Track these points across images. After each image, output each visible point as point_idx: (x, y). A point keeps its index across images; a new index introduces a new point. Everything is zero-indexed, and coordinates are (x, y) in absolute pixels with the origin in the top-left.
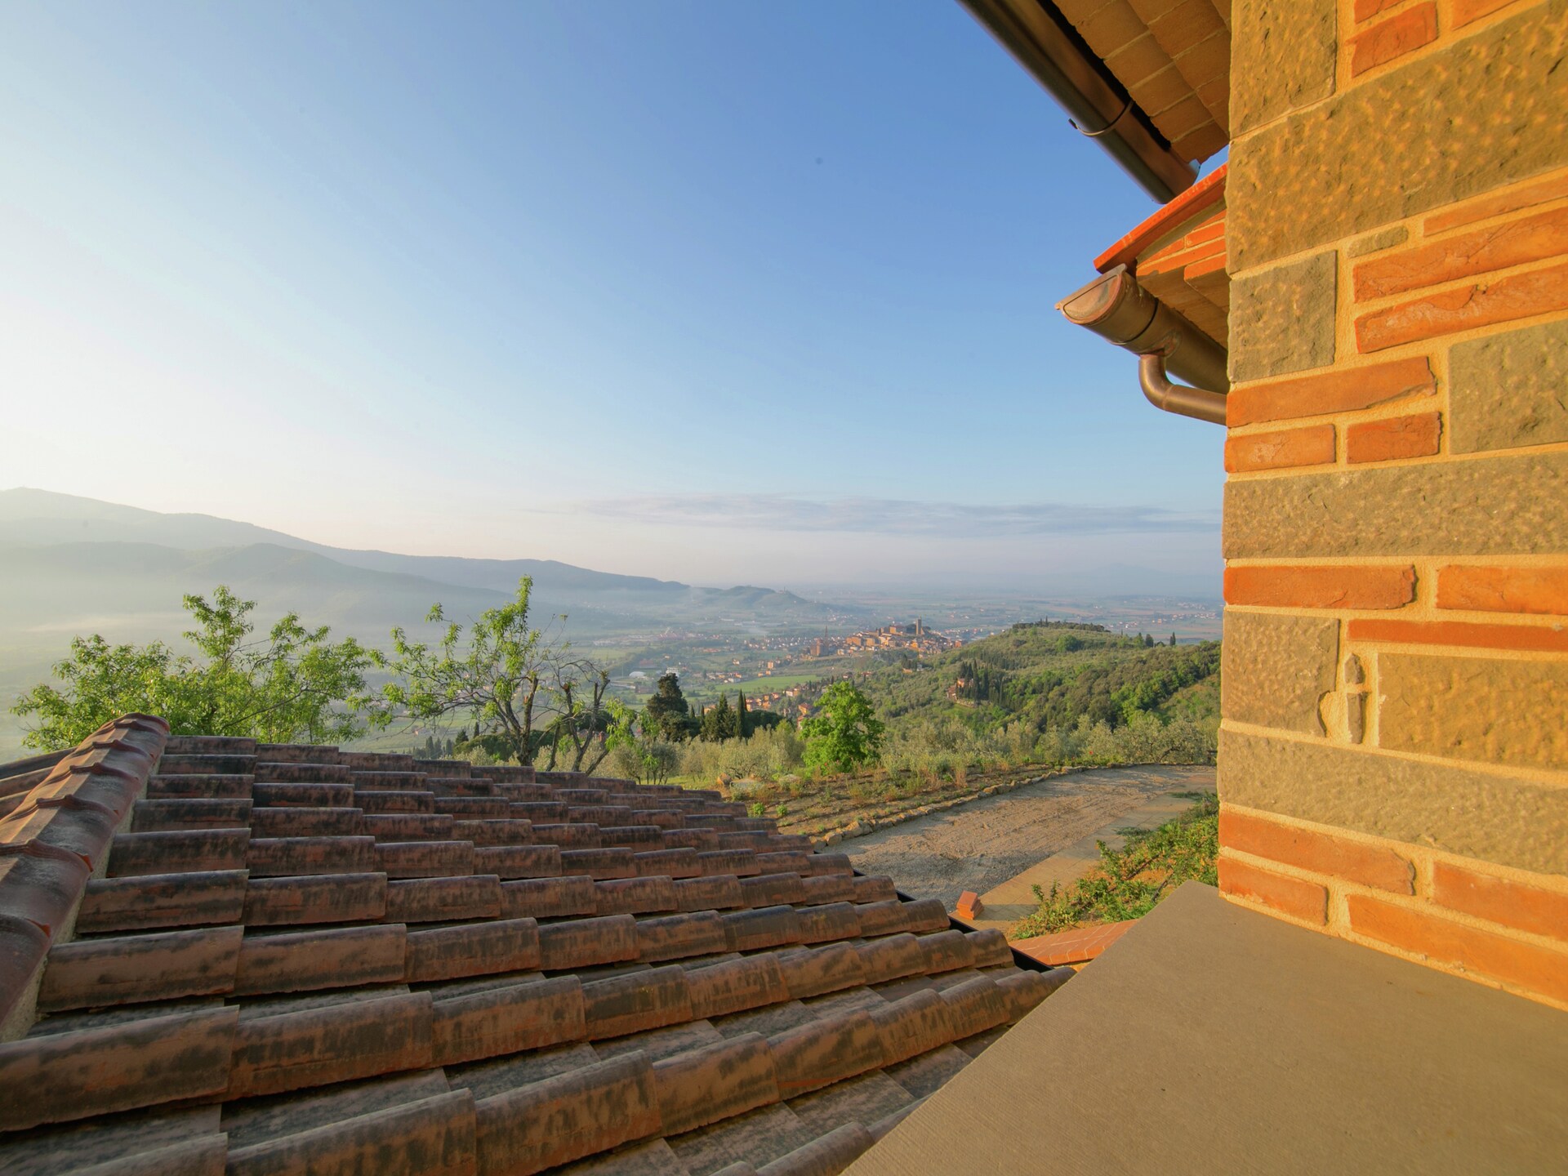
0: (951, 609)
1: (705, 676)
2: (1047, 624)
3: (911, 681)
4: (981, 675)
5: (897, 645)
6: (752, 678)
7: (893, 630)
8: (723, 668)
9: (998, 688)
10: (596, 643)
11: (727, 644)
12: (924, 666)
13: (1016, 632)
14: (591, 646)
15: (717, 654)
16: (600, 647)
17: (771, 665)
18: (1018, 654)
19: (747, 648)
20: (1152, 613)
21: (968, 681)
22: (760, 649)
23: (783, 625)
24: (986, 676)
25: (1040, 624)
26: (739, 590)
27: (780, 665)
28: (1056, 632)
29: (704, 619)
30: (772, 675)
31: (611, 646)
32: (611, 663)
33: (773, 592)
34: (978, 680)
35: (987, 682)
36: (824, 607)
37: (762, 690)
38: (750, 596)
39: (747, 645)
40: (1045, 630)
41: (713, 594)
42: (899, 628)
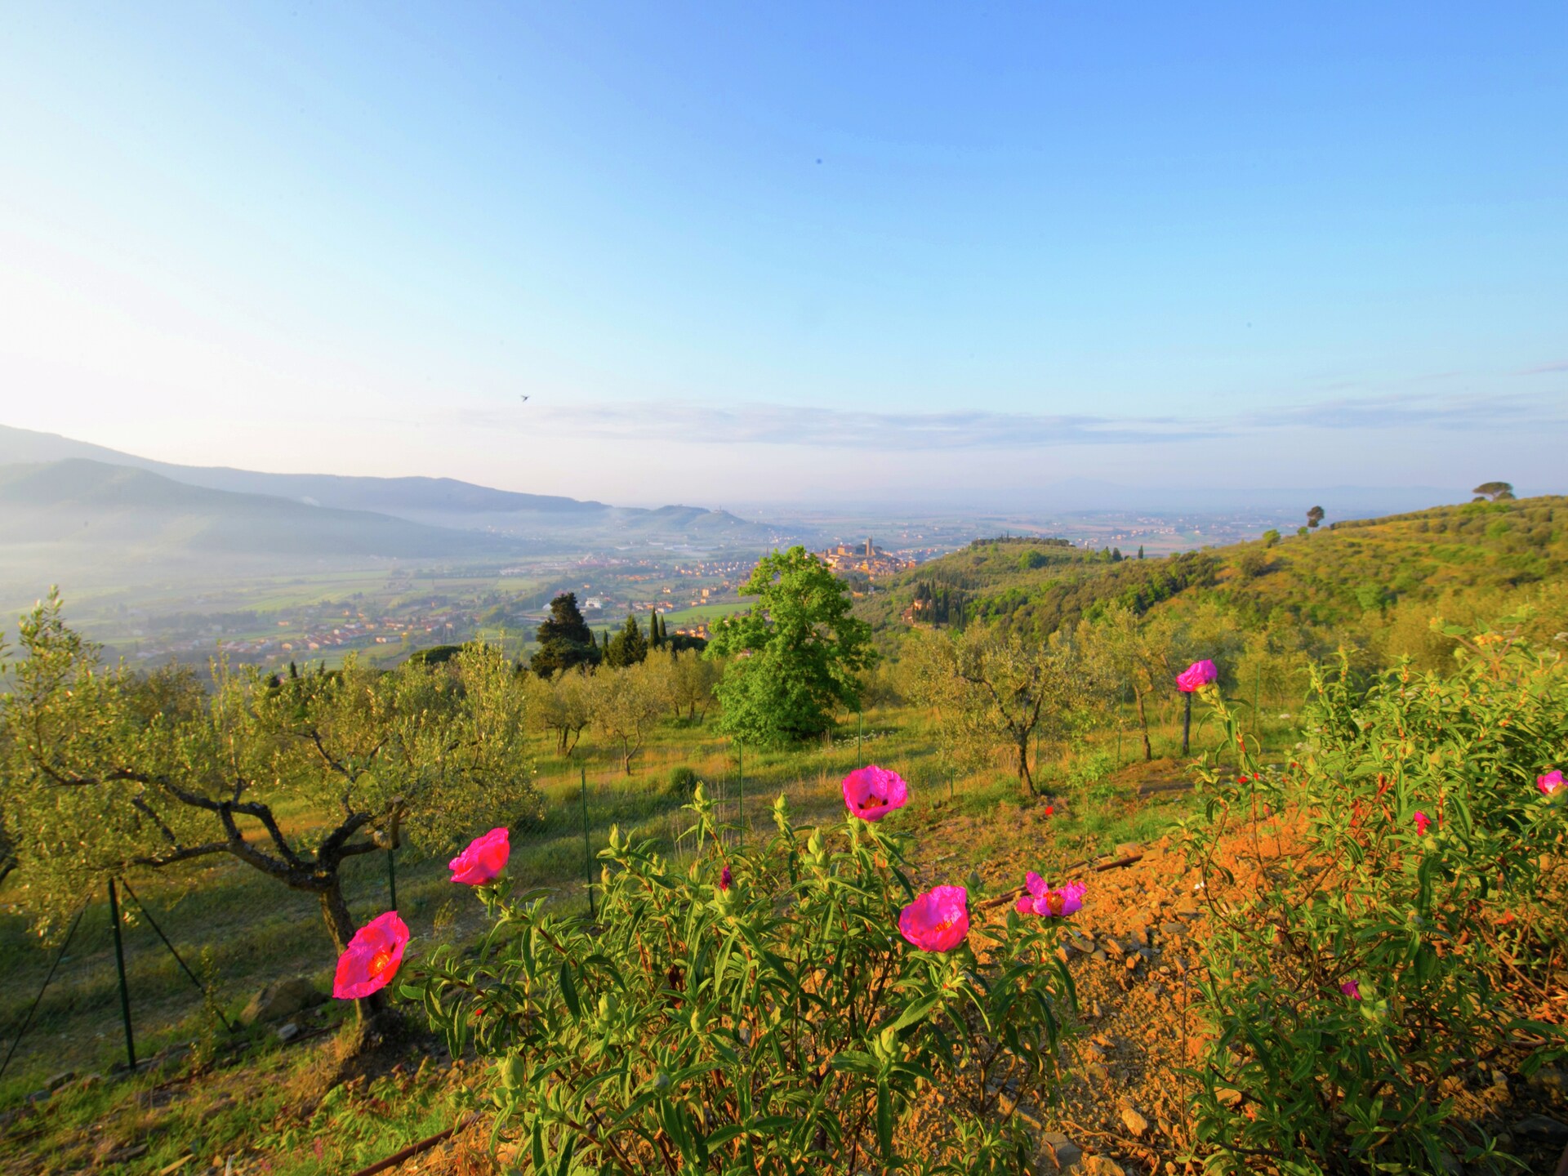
0: (904, 528)
1: (631, 607)
2: (1009, 540)
3: (862, 605)
4: (941, 596)
5: (846, 567)
6: (686, 607)
7: (842, 551)
8: (651, 597)
9: (958, 609)
10: (503, 572)
11: (655, 571)
12: (876, 588)
13: (976, 549)
14: (496, 576)
15: (645, 582)
16: (507, 576)
17: (706, 593)
18: (978, 572)
19: (679, 575)
20: (1111, 529)
21: (925, 603)
22: (694, 575)
23: (719, 549)
24: (946, 596)
25: (1001, 540)
26: (668, 510)
27: (717, 593)
28: (1018, 548)
29: (628, 544)
30: (708, 604)
31: (520, 576)
32: (520, 595)
33: (707, 511)
34: (937, 601)
35: (946, 603)
36: (764, 528)
37: (697, 621)
38: (682, 516)
39: (679, 571)
40: (1006, 546)
41: (637, 515)
42: (848, 549)
